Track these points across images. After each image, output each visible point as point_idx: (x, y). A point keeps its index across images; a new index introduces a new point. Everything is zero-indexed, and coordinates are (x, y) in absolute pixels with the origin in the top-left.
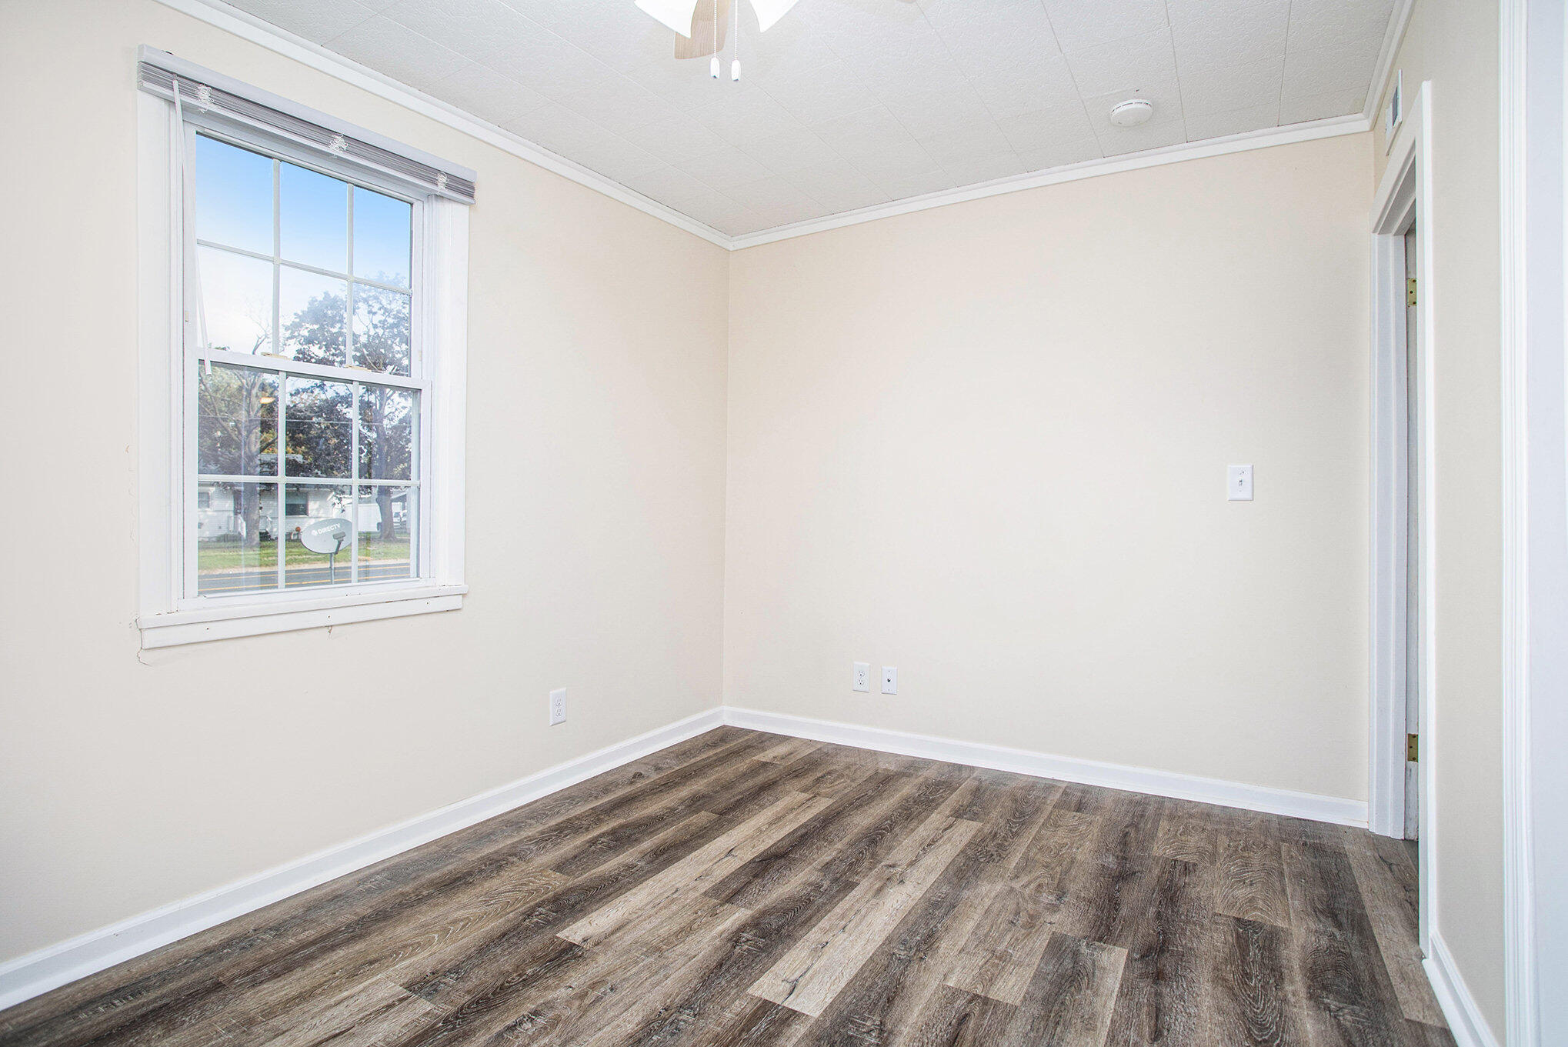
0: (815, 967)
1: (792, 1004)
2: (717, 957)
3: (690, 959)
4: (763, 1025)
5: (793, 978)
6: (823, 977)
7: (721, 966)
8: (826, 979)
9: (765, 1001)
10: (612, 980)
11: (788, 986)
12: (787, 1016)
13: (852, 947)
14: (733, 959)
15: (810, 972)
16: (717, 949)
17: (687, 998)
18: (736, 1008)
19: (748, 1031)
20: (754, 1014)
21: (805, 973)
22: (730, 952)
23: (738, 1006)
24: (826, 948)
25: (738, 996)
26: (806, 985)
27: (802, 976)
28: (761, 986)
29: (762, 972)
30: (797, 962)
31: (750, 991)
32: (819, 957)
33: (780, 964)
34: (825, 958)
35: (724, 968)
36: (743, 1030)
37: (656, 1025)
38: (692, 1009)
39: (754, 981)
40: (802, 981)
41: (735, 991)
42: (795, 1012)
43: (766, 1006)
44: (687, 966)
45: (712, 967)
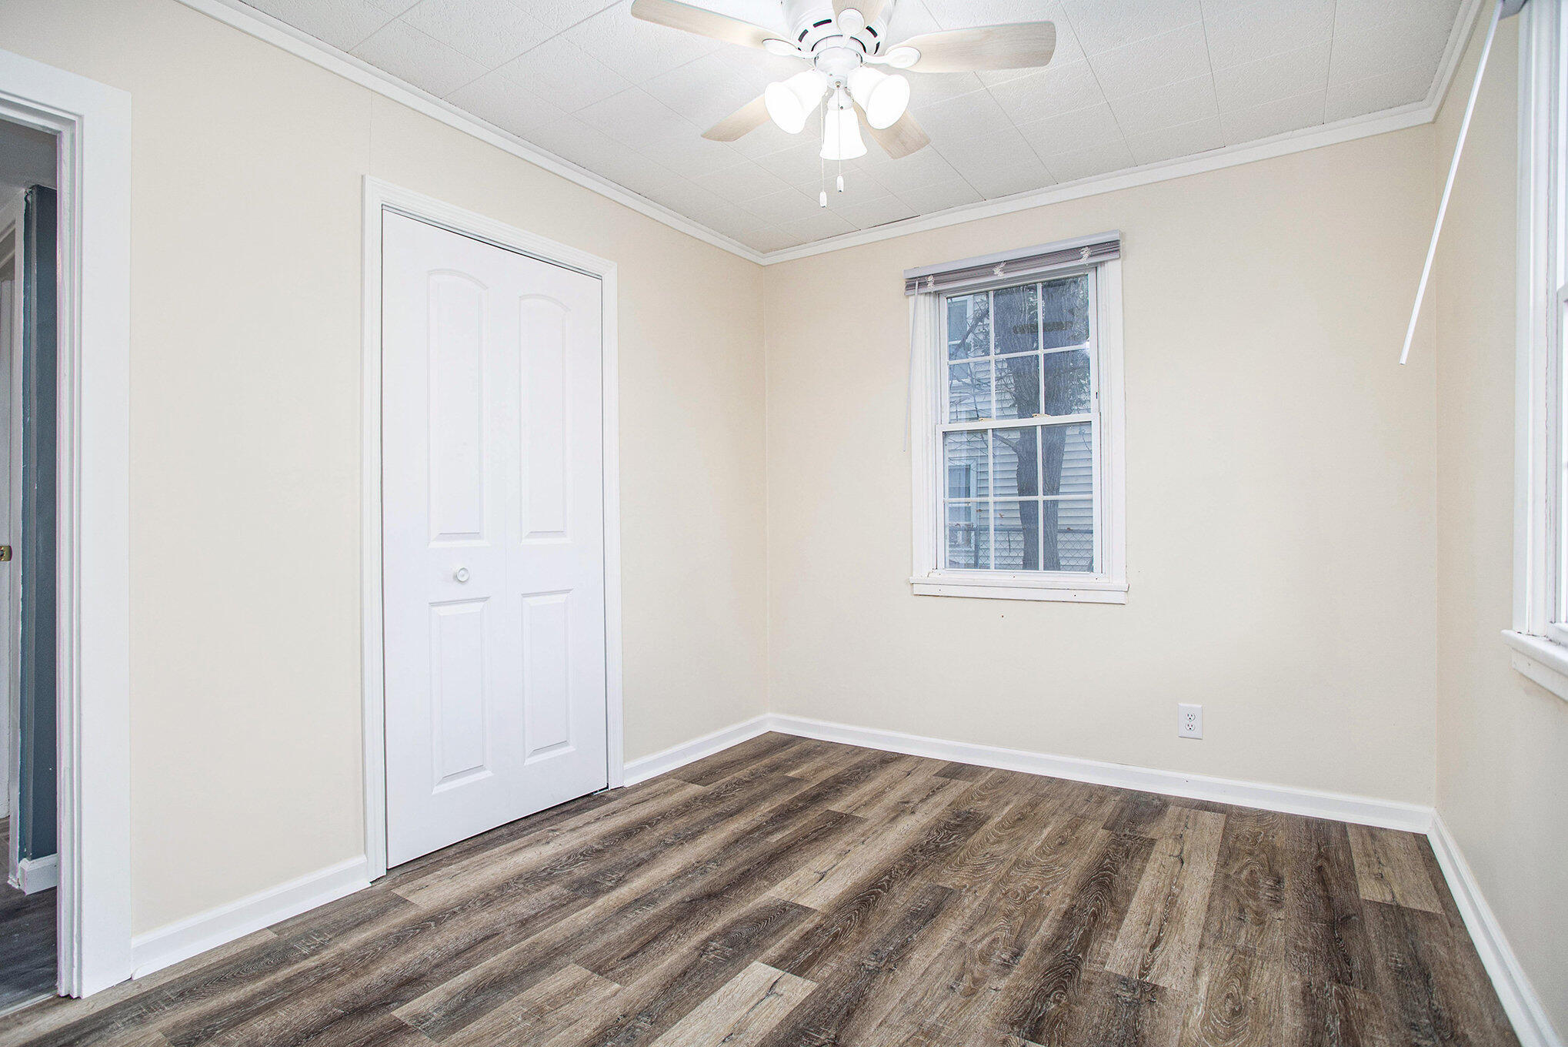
0: (746, 1010)
1: (775, 973)
2: (854, 1024)
3: (884, 1021)
4: (803, 957)
5: (772, 998)
6: (740, 998)
7: (848, 1012)
8: (737, 996)
9: (800, 976)
10: (957, 999)
11: (777, 990)
12: (781, 963)
13: (696, 1034)
14: (836, 1022)
15: (752, 1004)
16: (857, 1034)
17: (875, 980)
18: (827, 970)
19: (816, 952)
20: (810, 965)
21: (758, 1004)
22: (841, 1030)
23: (826, 972)
24: (727, 1033)
25: (827, 980)
26: (759, 990)
27: (762, 1000)
28: (805, 990)
29: (803, 1004)
30: (764, 1015)
31: (815, 985)
32: (738, 1022)
33: (783, 1014)
34: (732, 1021)
35: (844, 1011)
36: (820, 953)
37: (895, 957)
38: (868, 970)
39: (811, 995)
40: (762, 994)
41: (830, 986)
42: (774, 966)
43: (800, 971)
44: (887, 1013)
45: (858, 1011)
